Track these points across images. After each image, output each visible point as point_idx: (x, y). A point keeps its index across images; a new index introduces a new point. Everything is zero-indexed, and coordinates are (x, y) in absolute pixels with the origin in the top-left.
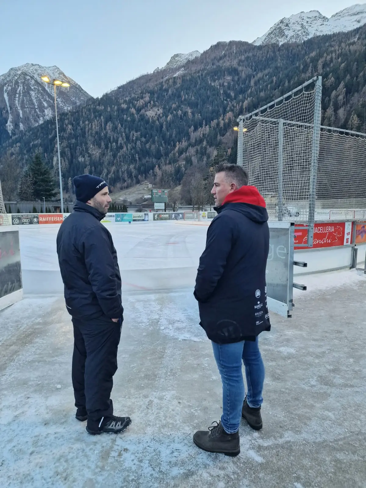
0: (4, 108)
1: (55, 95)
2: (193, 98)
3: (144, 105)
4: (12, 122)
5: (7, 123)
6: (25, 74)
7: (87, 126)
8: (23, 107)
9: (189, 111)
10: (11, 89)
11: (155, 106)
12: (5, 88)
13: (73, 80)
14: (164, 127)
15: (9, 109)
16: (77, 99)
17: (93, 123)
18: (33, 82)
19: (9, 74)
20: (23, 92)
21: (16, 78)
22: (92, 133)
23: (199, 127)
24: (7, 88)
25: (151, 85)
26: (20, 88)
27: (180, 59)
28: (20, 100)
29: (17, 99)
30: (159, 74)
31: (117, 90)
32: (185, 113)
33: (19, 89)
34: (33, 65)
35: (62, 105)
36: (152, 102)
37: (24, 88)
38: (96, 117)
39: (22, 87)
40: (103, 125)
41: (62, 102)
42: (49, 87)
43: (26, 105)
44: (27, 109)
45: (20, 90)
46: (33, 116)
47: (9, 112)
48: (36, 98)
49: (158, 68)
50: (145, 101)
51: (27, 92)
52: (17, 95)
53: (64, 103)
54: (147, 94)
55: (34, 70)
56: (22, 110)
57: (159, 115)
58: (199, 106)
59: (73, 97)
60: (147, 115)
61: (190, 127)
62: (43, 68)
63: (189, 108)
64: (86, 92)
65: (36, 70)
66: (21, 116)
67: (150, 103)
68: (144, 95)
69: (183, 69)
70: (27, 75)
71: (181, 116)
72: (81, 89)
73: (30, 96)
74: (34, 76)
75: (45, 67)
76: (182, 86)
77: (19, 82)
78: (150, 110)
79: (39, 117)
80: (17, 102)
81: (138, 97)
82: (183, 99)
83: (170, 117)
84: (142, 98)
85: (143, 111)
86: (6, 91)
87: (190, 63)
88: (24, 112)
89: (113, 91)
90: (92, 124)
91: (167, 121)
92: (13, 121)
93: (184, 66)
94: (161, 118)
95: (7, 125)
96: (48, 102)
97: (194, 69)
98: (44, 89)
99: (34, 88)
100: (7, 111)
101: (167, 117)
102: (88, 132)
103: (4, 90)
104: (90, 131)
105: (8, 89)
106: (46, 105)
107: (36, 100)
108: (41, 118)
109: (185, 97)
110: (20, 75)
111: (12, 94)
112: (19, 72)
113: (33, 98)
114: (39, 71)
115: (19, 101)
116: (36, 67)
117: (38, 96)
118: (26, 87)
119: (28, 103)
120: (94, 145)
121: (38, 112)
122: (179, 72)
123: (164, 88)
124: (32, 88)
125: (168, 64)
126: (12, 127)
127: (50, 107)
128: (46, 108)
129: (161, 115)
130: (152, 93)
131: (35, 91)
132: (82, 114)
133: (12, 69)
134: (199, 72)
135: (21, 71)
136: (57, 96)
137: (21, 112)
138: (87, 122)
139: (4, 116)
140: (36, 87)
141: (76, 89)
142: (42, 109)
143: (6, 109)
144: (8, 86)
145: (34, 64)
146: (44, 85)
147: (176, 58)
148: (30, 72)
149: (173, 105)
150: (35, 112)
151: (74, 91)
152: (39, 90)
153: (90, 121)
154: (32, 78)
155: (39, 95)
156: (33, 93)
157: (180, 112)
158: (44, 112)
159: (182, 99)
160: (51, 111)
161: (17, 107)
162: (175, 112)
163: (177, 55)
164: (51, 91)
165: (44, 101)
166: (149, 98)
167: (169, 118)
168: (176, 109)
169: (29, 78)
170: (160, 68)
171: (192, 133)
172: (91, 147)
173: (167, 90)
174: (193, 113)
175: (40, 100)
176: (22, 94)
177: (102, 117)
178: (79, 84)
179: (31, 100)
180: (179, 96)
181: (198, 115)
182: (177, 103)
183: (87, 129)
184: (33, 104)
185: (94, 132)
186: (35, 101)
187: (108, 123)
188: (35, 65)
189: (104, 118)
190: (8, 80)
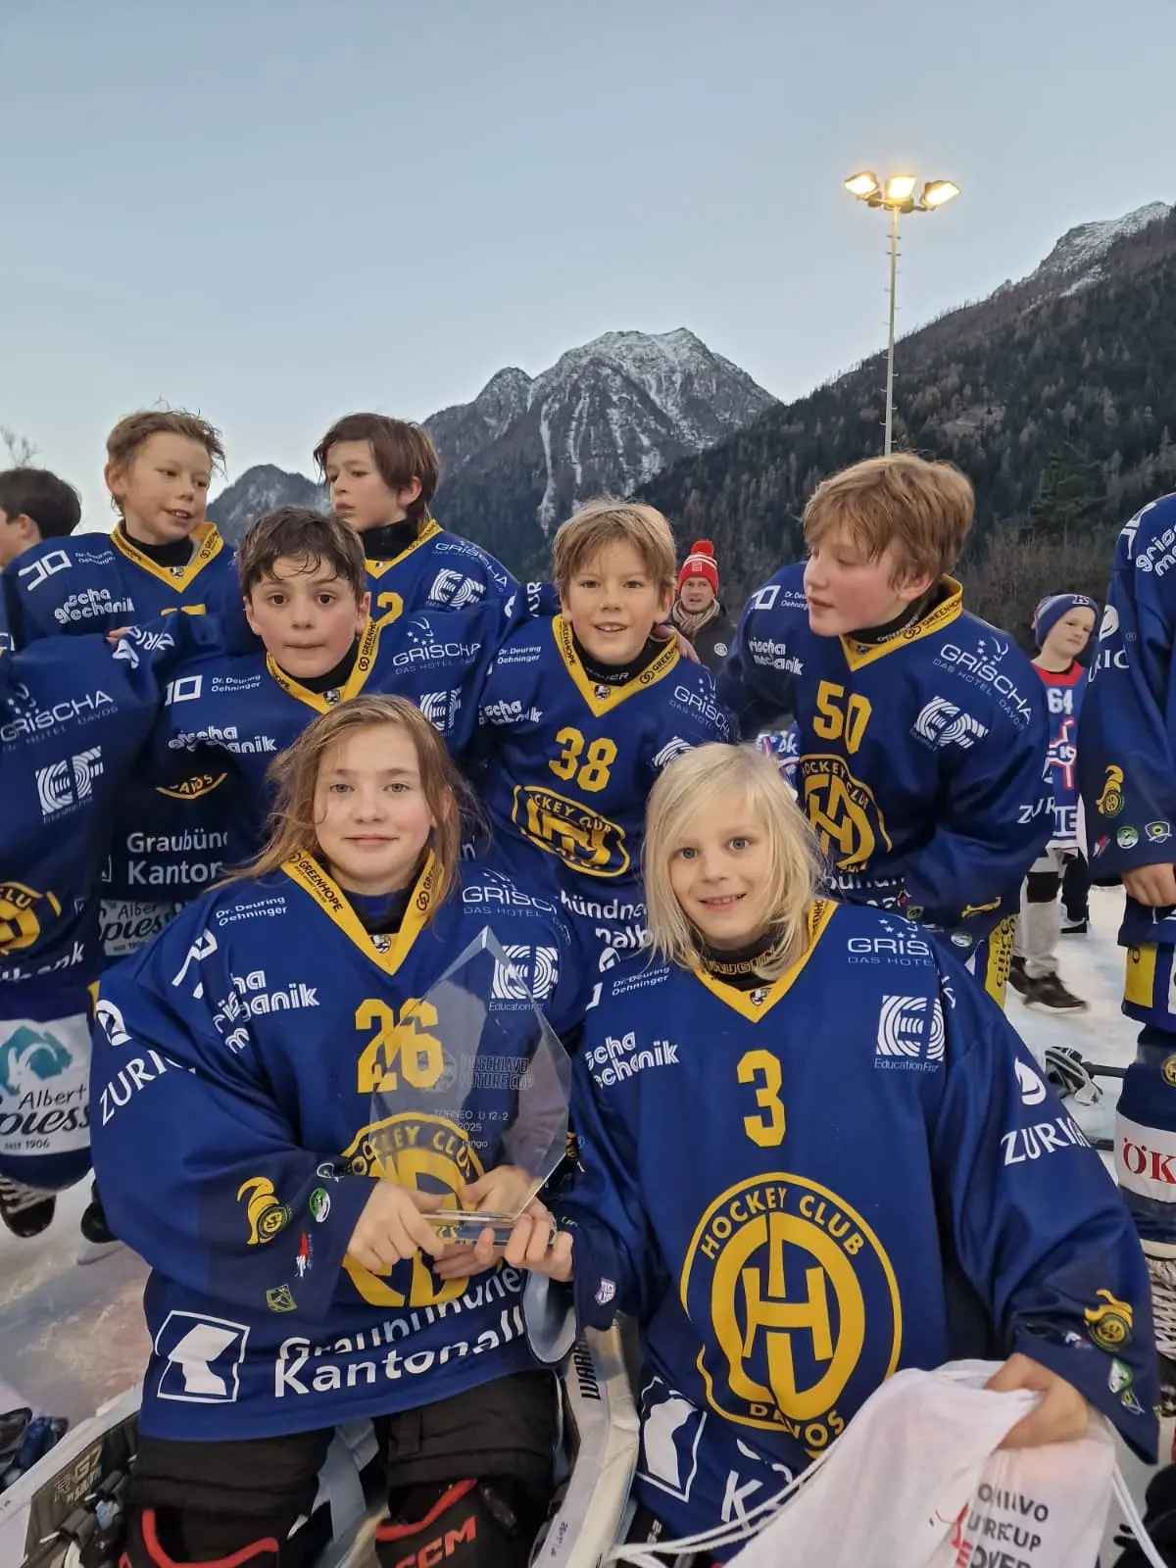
0: (536, 466)
1: (673, 412)
2: (1126, 355)
3: (940, 403)
4: (551, 500)
5: (540, 502)
6: (597, 362)
7: (743, 489)
8: (584, 455)
9: (1108, 402)
10: (560, 408)
11: (977, 399)
12: (545, 408)
13: (728, 362)
14: (1005, 465)
15: (549, 463)
16: (737, 415)
17: (763, 479)
18: (618, 380)
19: (557, 370)
20: (589, 414)
21: (575, 376)
22: (755, 509)
23: (1144, 451)
24: (550, 408)
25: (977, 338)
26: (584, 403)
27: (1089, 240)
28: (581, 436)
29: (572, 434)
30: (1008, 298)
31: (859, 372)
32: (1092, 413)
33: (580, 406)
34: (621, 334)
35: (693, 438)
36: (968, 390)
37: (592, 402)
38: (772, 459)
39: (588, 400)
40: (793, 479)
41: (691, 428)
42: (659, 391)
43: (595, 448)
44: (597, 459)
45: (583, 408)
46: (608, 479)
47: (549, 471)
48: (621, 426)
49: (1008, 282)
50: (941, 392)
51: (599, 415)
52: (574, 424)
53: (698, 432)
54: (953, 365)
55: (623, 348)
56: (582, 463)
57: (991, 428)
58: (1149, 381)
59: (726, 411)
60: (945, 434)
61: (1106, 456)
62: (648, 338)
63: (1106, 391)
64: (765, 391)
65: (630, 348)
66: (579, 480)
67: (961, 394)
68: (942, 372)
69: (1097, 269)
70: (604, 365)
71: (1074, 422)
72: (750, 384)
73: (607, 421)
74: (621, 367)
75: (655, 336)
76: (1086, 322)
77: (583, 386)
78: (957, 417)
79: (624, 480)
80: (571, 442)
81: (919, 382)
82: (1086, 364)
83: (1029, 430)
84: (934, 380)
85: (931, 422)
86: (547, 415)
87: (1122, 244)
88: (587, 470)
89: (846, 376)
90: (758, 482)
91: (1016, 445)
92: (555, 496)
93: (1101, 260)
94: (995, 436)
95: (540, 507)
96: (652, 433)
97: (1139, 260)
98: (645, 398)
99: (620, 399)
100: (544, 471)
101: (1017, 431)
102: (746, 505)
103: (543, 412)
104: (751, 502)
105: (553, 410)
106: (646, 441)
107: (622, 432)
108: (631, 481)
109: (1094, 354)
110: (586, 367)
111: (561, 423)
112: (585, 361)
113: (615, 427)
114: (638, 350)
115: (575, 440)
116: (631, 340)
117: (627, 420)
118: (598, 399)
119: (598, 441)
120: (758, 544)
121: (625, 466)
122: (1080, 283)
123: (1017, 336)
124: (615, 398)
125: (1043, 263)
126: (552, 512)
127: (657, 447)
128: (647, 452)
129: (998, 428)
130: (970, 360)
131: (620, 407)
132: (736, 456)
133: (566, 354)
134: (1158, 266)
135: (589, 357)
136: (681, 412)
137: (579, 469)
138: (745, 477)
139: (535, 484)
140: (624, 395)
141: (740, 384)
142: (634, 452)
143: (541, 467)
144: (553, 401)
145: (625, 330)
146: (647, 388)
147: (1078, 241)
148: (613, 356)
149: (1047, 388)
150: (617, 465)
151: (729, 395)
152: (630, 403)
153: (756, 472)
154: (617, 370)
155: (630, 418)
156: (614, 414)
157: (1069, 411)
158: (640, 462)
159: (1082, 364)
160: (658, 458)
161: (570, 457)
162: (1049, 411)
163: (1079, 231)
164: (664, 401)
165: (643, 432)
166: (960, 377)
167: (1024, 436)
168: (1056, 403)
169: (609, 371)
170: (1014, 283)
171: (1114, 477)
172: (752, 549)
173: (1026, 345)
174: (1123, 410)
175: (632, 430)
176: (585, 420)
177: (792, 456)
178: (744, 370)
179: (610, 433)
180: (1075, 357)
181: (1143, 412)
182: (1062, 380)
183: (742, 497)
184: (613, 444)
185: (762, 504)
186: (618, 434)
187: (810, 473)
188: (629, 333)
189: (797, 459)
190: (555, 384)
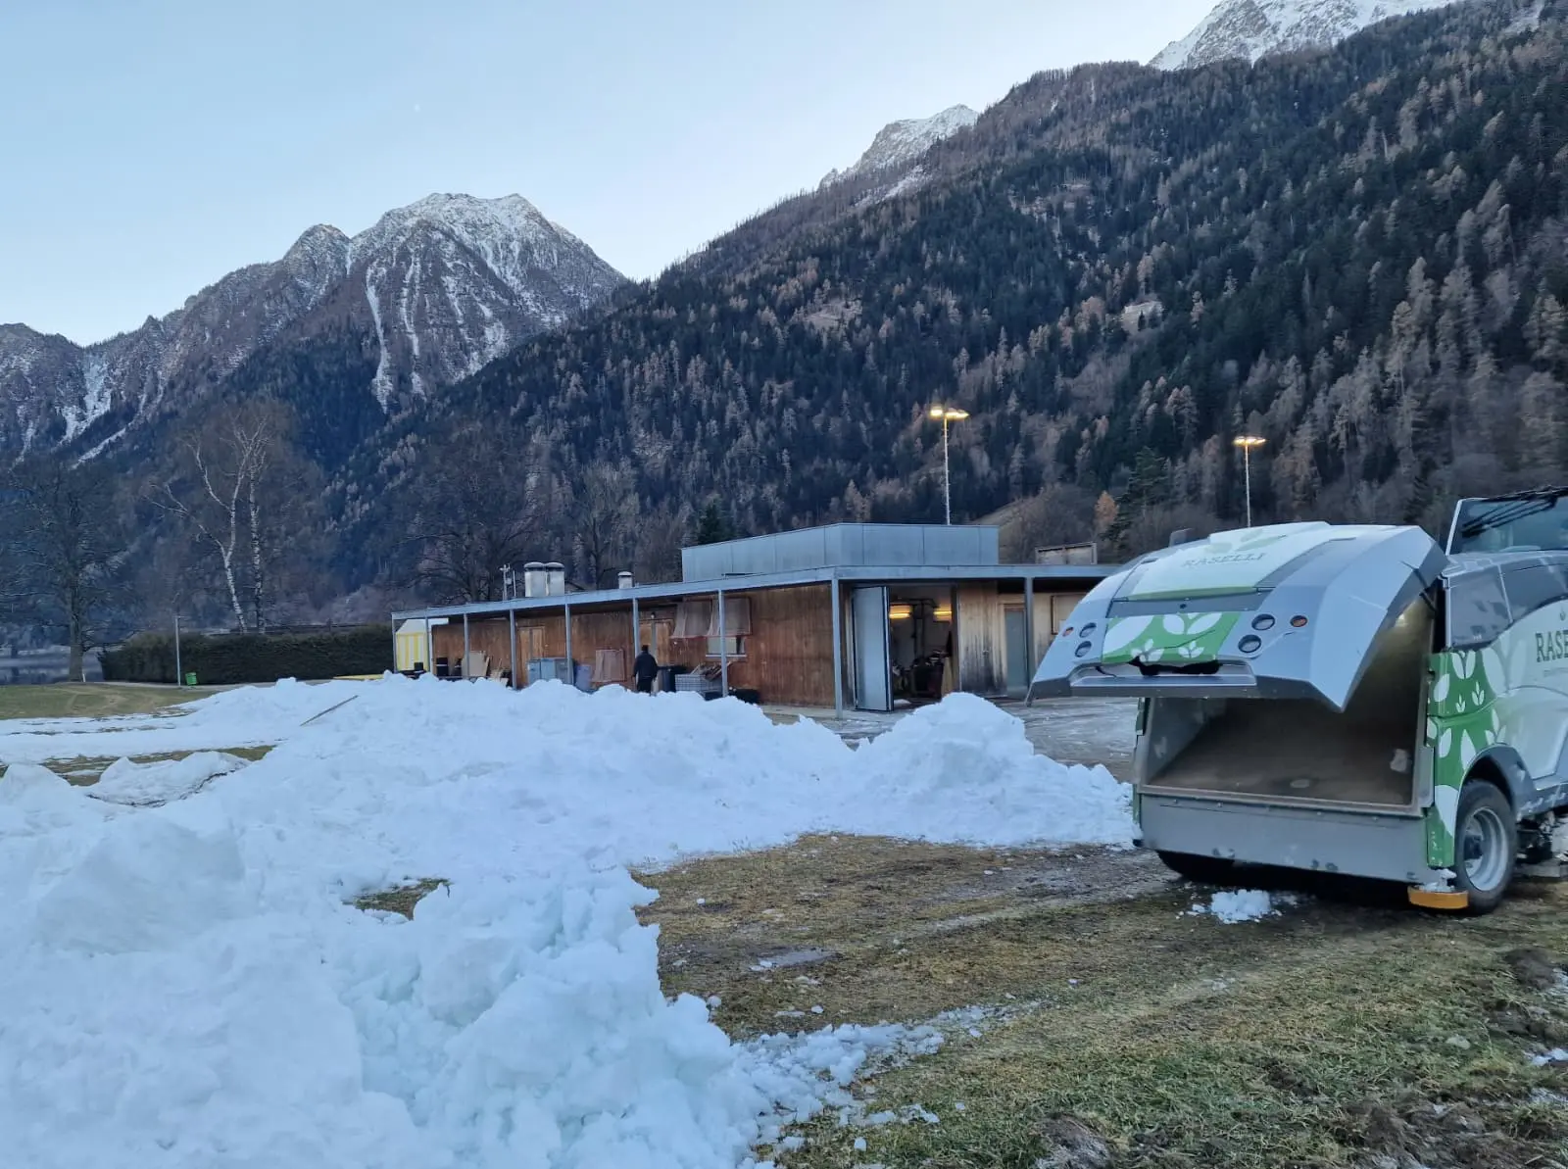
0: (367, 333)
1: (514, 282)
2: (961, 260)
3: (803, 296)
4: (387, 373)
5: (374, 375)
6: (427, 226)
7: (627, 375)
8: (421, 324)
9: (951, 300)
10: (388, 273)
11: (835, 293)
12: (370, 272)
13: (567, 233)
14: (870, 358)
15: (380, 332)
16: (581, 287)
17: (647, 364)
18: (451, 247)
19: (380, 231)
20: (421, 281)
21: (402, 239)
22: (642, 395)
23: (986, 350)
24: (376, 273)
25: (817, 228)
26: (414, 270)
27: (904, 136)
28: (414, 305)
29: (404, 301)
30: (839, 192)
31: (708, 252)
32: (938, 311)
33: (411, 272)
34: (450, 197)
35: (537, 311)
36: (827, 284)
37: (424, 268)
38: (652, 344)
39: (419, 266)
41: (535, 300)
42: (496, 259)
43: (431, 318)
44: (435, 330)
45: (414, 274)
46: (450, 351)
47: (382, 341)
48: (459, 294)
49: (834, 171)
50: (803, 284)
51: (433, 281)
52: (405, 291)
53: (543, 304)
54: (809, 258)
55: (453, 212)
56: (418, 333)
57: (852, 322)
58: (982, 284)
59: (569, 283)
60: (812, 326)
61: (955, 353)
62: (480, 203)
63: (949, 292)
64: (607, 265)
65: (460, 212)
66: (416, 351)
67: (822, 288)
68: (800, 265)
69: (918, 169)
70: (435, 229)
71: (923, 318)
72: (591, 257)
73: (443, 290)
74: (453, 231)
75: (487, 201)
76: (922, 225)
77: (412, 250)
78: (820, 310)
79: (467, 353)
80: (403, 310)
81: (780, 273)
82: (927, 266)
83: (887, 326)
84: (794, 273)
85: (798, 315)
86: (373, 280)
87: (941, 150)
88: (425, 341)
89: (694, 256)
90: (641, 368)
91: (877, 341)
92: (391, 367)
93: (921, 161)
94: (858, 331)
95: (374, 380)
96: (494, 304)
97: (955, 163)
98: (482, 267)
99: (455, 266)
100: (376, 341)
101: (877, 325)
102: (631, 391)
103: (368, 277)
104: (637, 387)
105: (380, 274)
106: (488, 313)
107: (461, 301)
108: (475, 355)
109: (934, 257)
110: (413, 231)
111: (390, 289)
112: (411, 223)
113: (451, 296)
114: (468, 215)
115: (409, 308)
116: (460, 204)
117: (465, 289)
118: (430, 265)
119: (435, 311)
120: (649, 430)
121: (466, 338)
122: (905, 181)
123: (863, 235)
124: (450, 265)
125: (866, 156)
126: (389, 386)
127: (500, 319)
128: (490, 324)
129: (858, 322)
130: (824, 255)
131: (455, 275)
132: (609, 338)
133: (388, 214)
134: (974, 174)
135: (416, 219)
136: (522, 283)
137: (415, 340)
138: (626, 362)
139: (367, 354)
140: (459, 262)
141: (581, 256)
142: (476, 325)
143: (372, 335)
144: (379, 264)
145: (454, 193)
146: (483, 255)
147: (894, 136)
148: (443, 220)
149: (897, 287)
150: (458, 336)
151: (572, 266)
152: (467, 271)
153: (638, 359)
154: (449, 235)
155: (467, 287)
156: (450, 282)
157: (919, 309)
158: (483, 333)
159: (924, 265)
160: (503, 330)
161: (404, 327)
162: (902, 309)
163: (895, 127)
164: (502, 269)
165: (484, 302)
166: (817, 271)
167: (883, 332)
168: (906, 301)
169: (441, 236)
170: (840, 172)
171: (964, 372)
172: (642, 435)
173: (873, 243)
174: (964, 309)
175: (471, 300)
176: (418, 287)
177: (673, 343)
178: (585, 242)
179: (446, 302)
180: (916, 258)
181: (981, 313)
182: (909, 280)
183: (627, 382)
184: (452, 313)
185: (648, 390)
186: (456, 304)
187: (693, 361)
188: (457, 197)
189: (678, 346)
190: (377, 246)
